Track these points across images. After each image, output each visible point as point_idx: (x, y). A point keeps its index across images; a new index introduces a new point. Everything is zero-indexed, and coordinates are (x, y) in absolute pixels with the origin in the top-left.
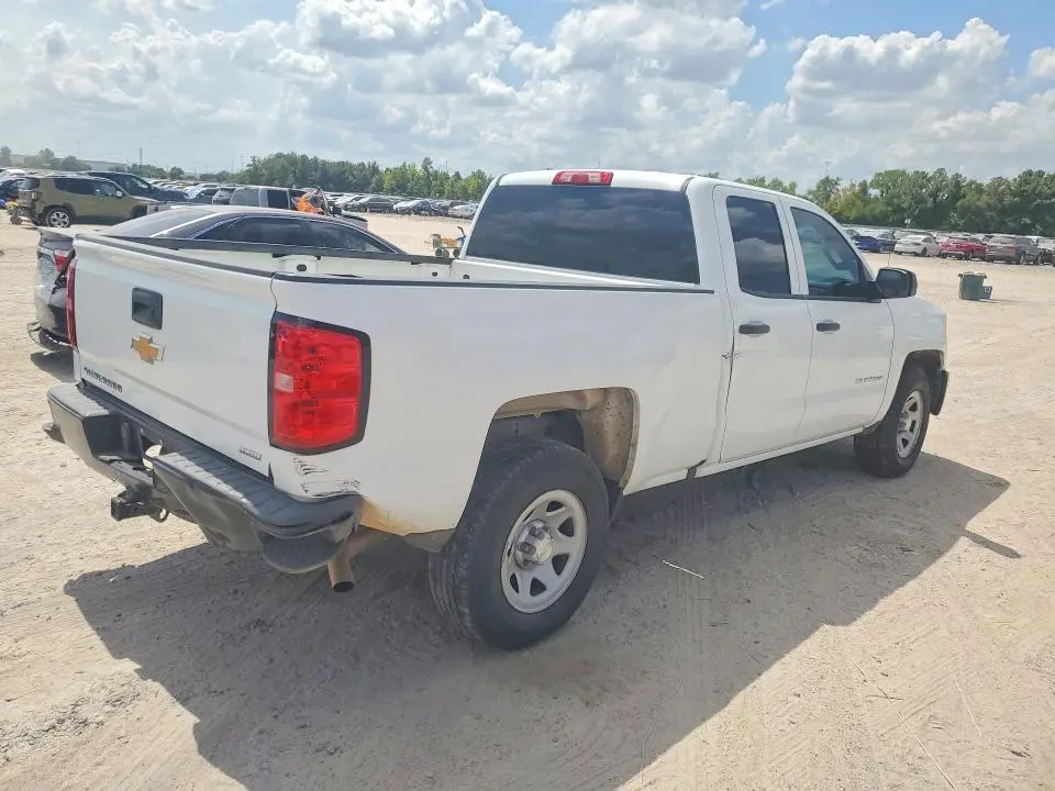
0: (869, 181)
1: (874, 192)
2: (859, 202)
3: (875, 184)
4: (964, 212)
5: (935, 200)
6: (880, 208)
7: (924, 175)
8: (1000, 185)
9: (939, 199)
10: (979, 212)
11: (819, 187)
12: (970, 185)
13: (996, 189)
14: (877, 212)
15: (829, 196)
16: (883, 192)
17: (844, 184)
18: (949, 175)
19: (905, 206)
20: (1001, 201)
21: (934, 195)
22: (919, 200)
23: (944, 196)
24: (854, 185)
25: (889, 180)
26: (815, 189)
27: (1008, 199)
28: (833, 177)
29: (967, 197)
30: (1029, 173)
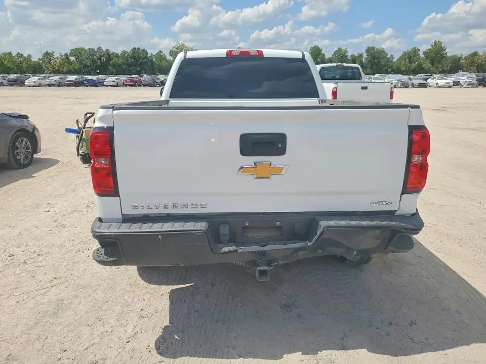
0: (68, 53)
1: (72, 58)
2: (66, 64)
3: (72, 54)
4: (114, 66)
5: (101, 61)
6: (77, 66)
7: (93, 50)
8: (125, 54)
9: (102, 61)
10: (120, 66)
11: (43, 56)
12: (113, 54)
13: (124, 56)
14: (76, 68)
15: (50, 61)
16: (76, 58)
17: (56, 55)
18: (104, 50)
19: (88, 64)
20: (127, 60)
21: (99, 59)
22: (94, 62)
23: (104, 59)
24: (62, 55)
25: (77, 52)
26: (42, 57)
27: (130, 60)
28: (50, 51)
29: (114, 59)
30: (135, 49)
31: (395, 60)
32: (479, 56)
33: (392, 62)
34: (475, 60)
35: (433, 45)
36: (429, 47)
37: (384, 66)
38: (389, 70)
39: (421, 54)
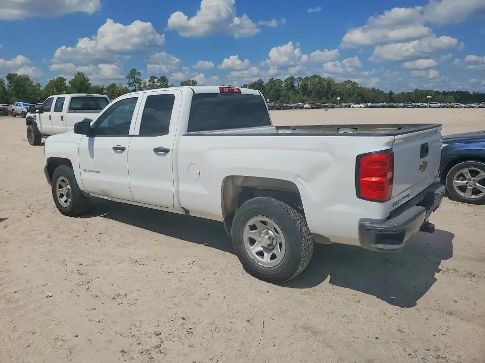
31: (42, 88)
32: (117, 87)
33: (40, 90)
34: (115, 91)
35: (77, 75)
36: (73, 77)
37: (31, 94)
38: (38, 98)
39: (67, 83)
